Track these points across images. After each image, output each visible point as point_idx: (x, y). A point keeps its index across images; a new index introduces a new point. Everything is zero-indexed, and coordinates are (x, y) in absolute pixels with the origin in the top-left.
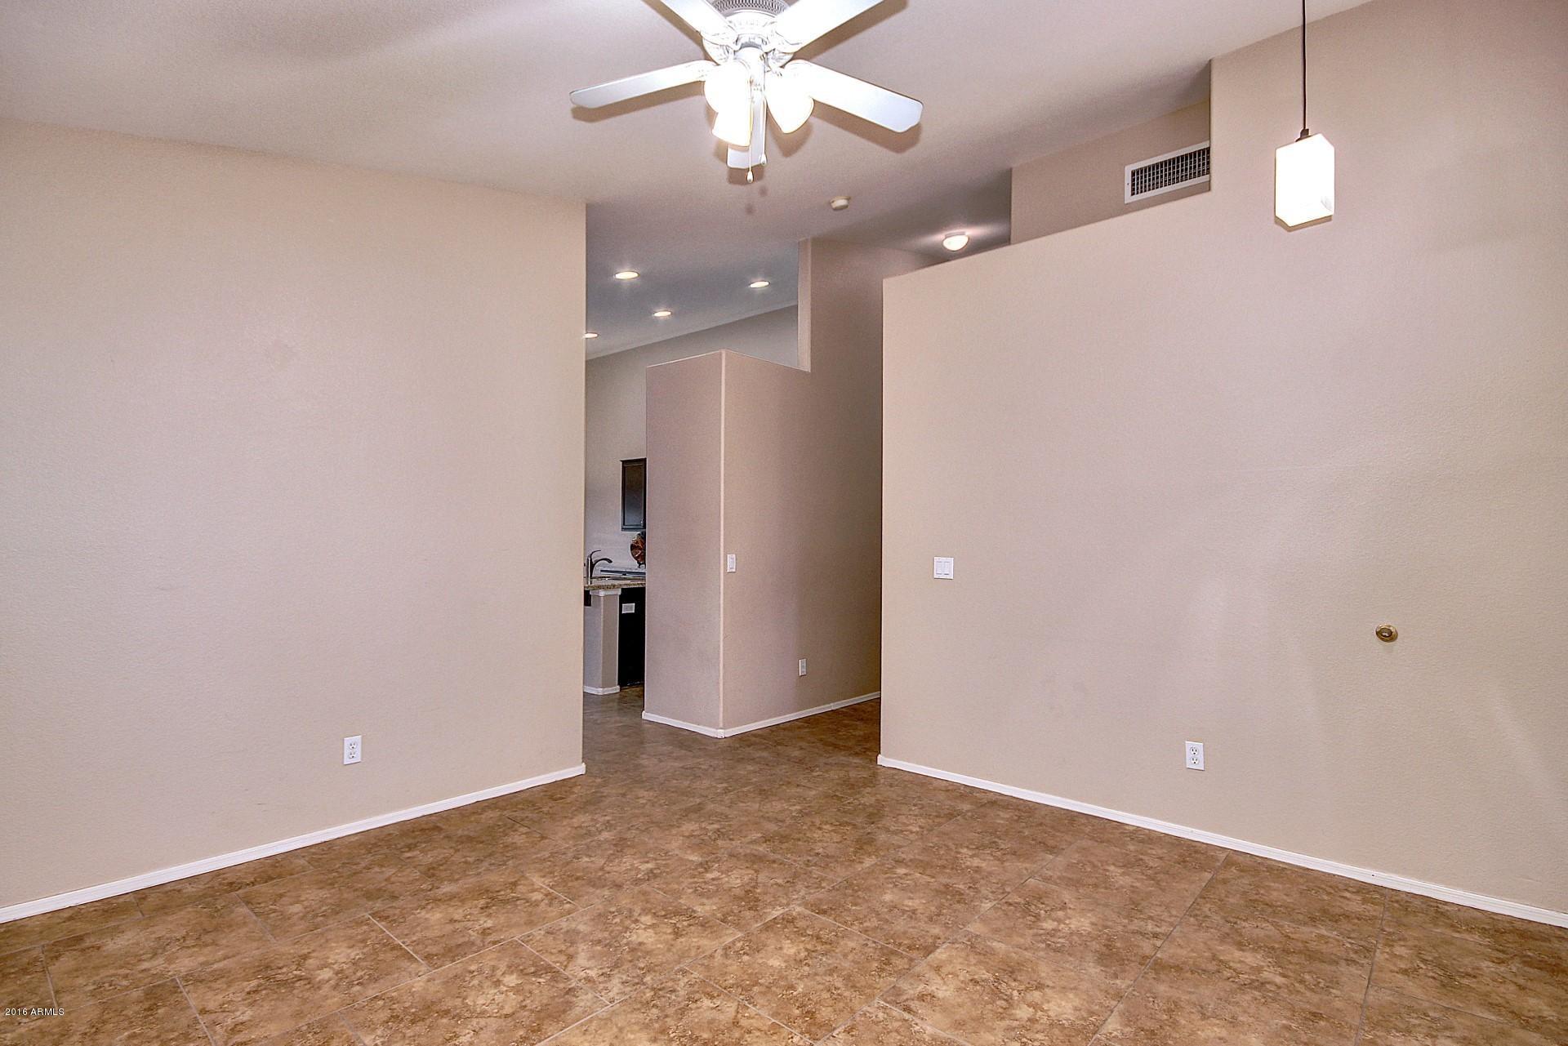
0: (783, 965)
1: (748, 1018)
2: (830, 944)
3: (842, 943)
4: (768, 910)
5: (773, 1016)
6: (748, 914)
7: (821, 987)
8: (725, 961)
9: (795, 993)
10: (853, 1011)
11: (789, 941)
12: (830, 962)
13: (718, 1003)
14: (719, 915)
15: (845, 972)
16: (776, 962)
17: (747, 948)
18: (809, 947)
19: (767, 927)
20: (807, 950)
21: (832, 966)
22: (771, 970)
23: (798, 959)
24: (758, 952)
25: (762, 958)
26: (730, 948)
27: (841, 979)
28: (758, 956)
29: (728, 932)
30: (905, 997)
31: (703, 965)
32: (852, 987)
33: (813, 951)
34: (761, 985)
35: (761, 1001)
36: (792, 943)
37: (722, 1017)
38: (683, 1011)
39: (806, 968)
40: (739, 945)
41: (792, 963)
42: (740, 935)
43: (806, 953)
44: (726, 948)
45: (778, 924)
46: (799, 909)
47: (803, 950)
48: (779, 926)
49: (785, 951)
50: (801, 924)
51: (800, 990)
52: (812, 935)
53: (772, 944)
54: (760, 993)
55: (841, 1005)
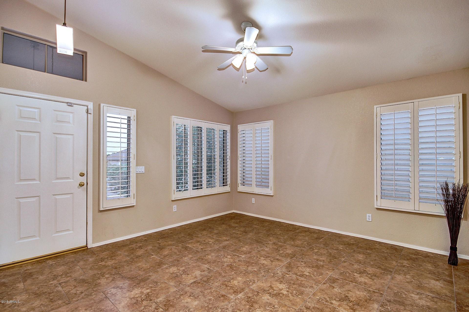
0: (237, 278)
1: (245, 267)
2: (223, 284)
3: (220, 284)
4: (243, 296)
5: (240, 268)
6: (250, 295)
7: (228, 273)
8: (254, 279)
9: (234, 272)
10: (221, 269)
11: (236, 285)
12: (224, 279)
13: (252, 270)
14: (260, 295)
15: (221, 276)
16: (240, 279)
17: (248, 283)
18: (230, 283)
19: (243, 290)
20: (230, 282)
21: (224, 278)
22: (241, 277)
23: (233, 280)
24: (245, 282)
25: (244, 280)
26: (253, 283)
27: (222, 275)
28: (245, 280)
29: (255, 288)
30: (208, 271)
31: (260, 278)
32: (220, 273)
33: (229, 282)
34: (243, 273)
35: (242, 270)
36: (235, 284)
37: (251, 267)
38: (260, 268)
39: (231, 277)
40: (251, 284)
41: (235, 278)
42: (251, 287)
43: (231, 281)
44: (254, 282)
45: (239, 291)
46: (232, 297)
47: (231, 282)
48: (239, 290)
49: (237, 282)
50: (232, 291)
51: (233, 272)
52: (228, 287)
53: (241, 284)
54: (243, 272)
55: (224, 270)
